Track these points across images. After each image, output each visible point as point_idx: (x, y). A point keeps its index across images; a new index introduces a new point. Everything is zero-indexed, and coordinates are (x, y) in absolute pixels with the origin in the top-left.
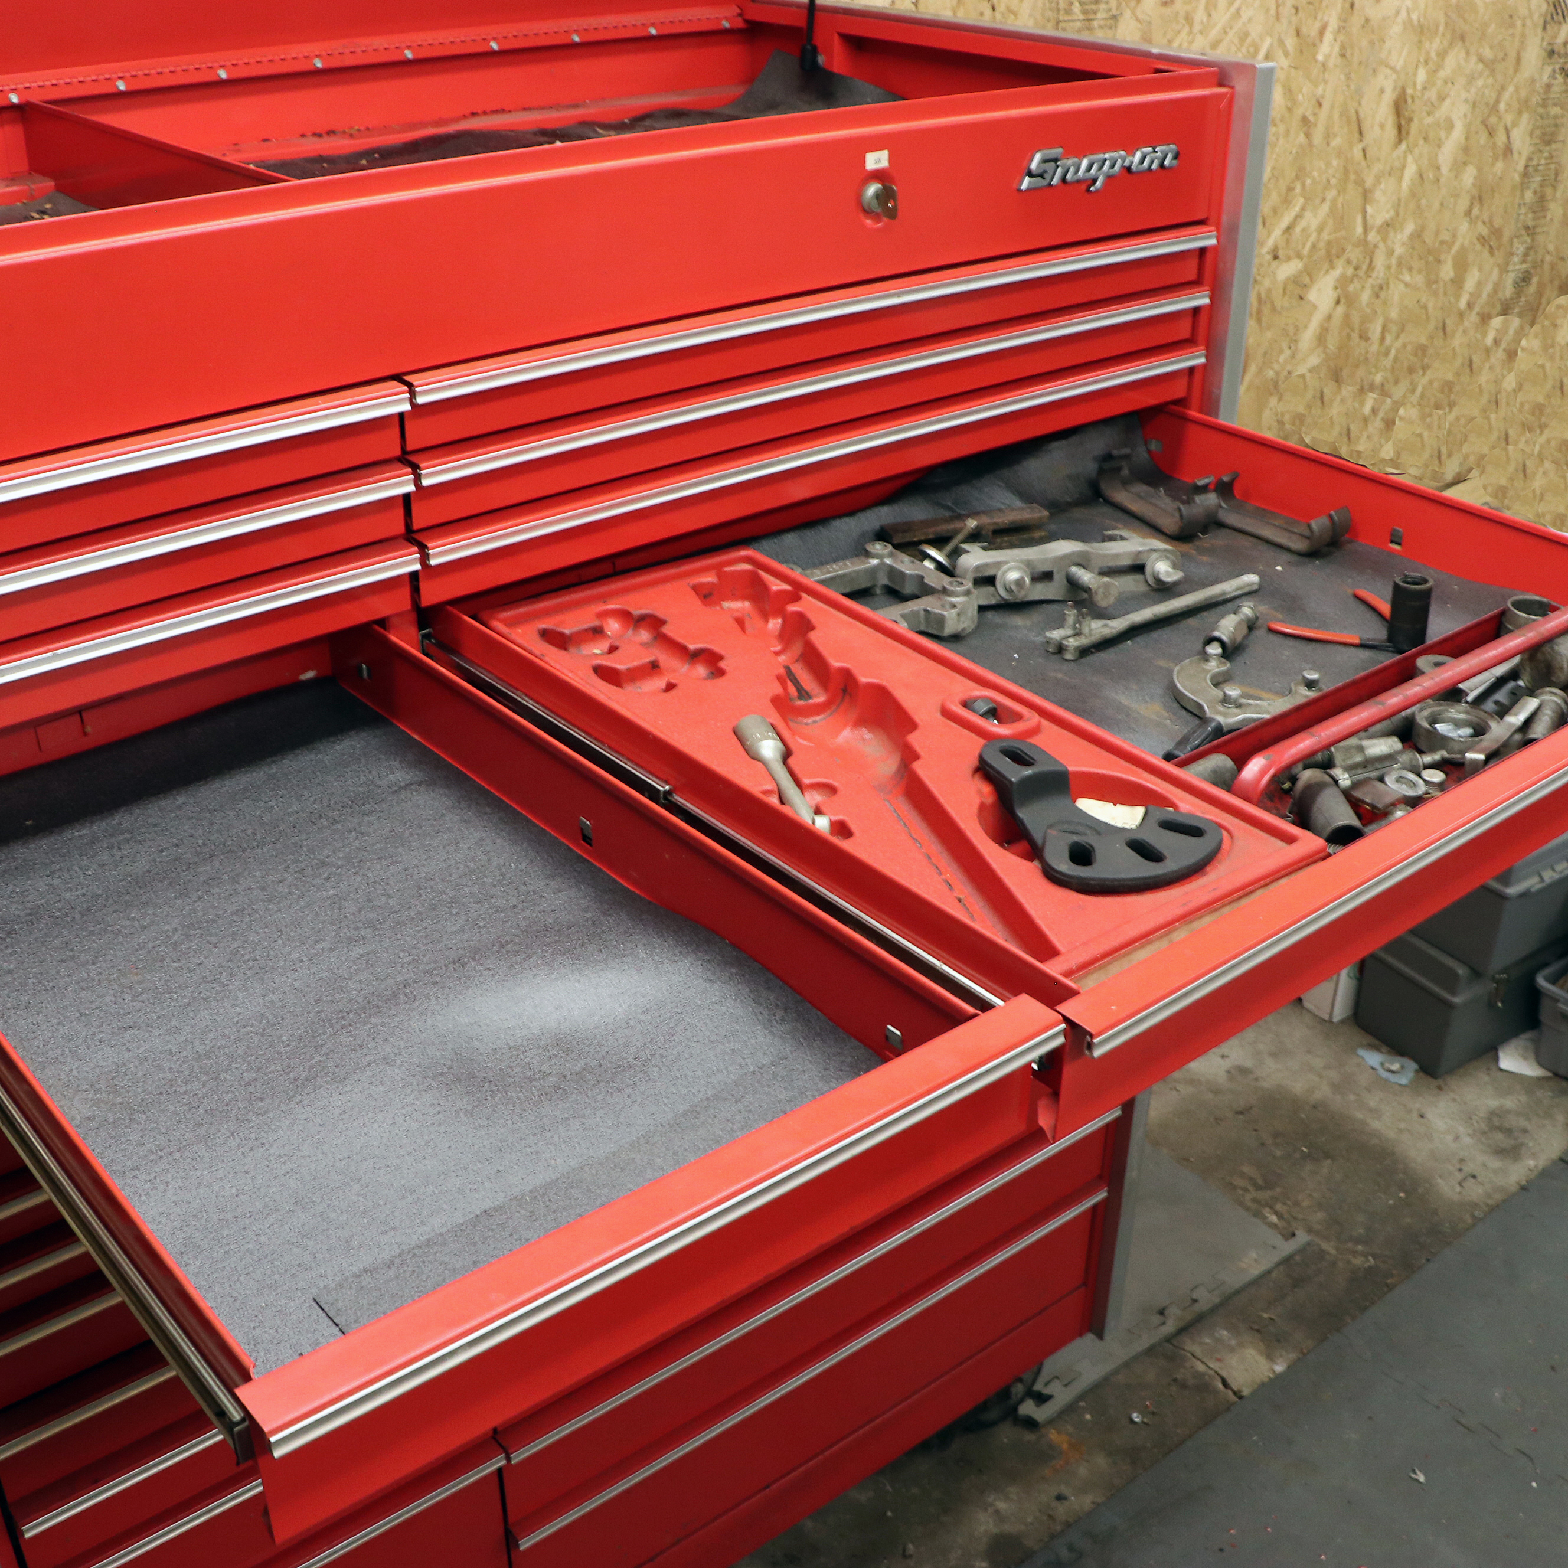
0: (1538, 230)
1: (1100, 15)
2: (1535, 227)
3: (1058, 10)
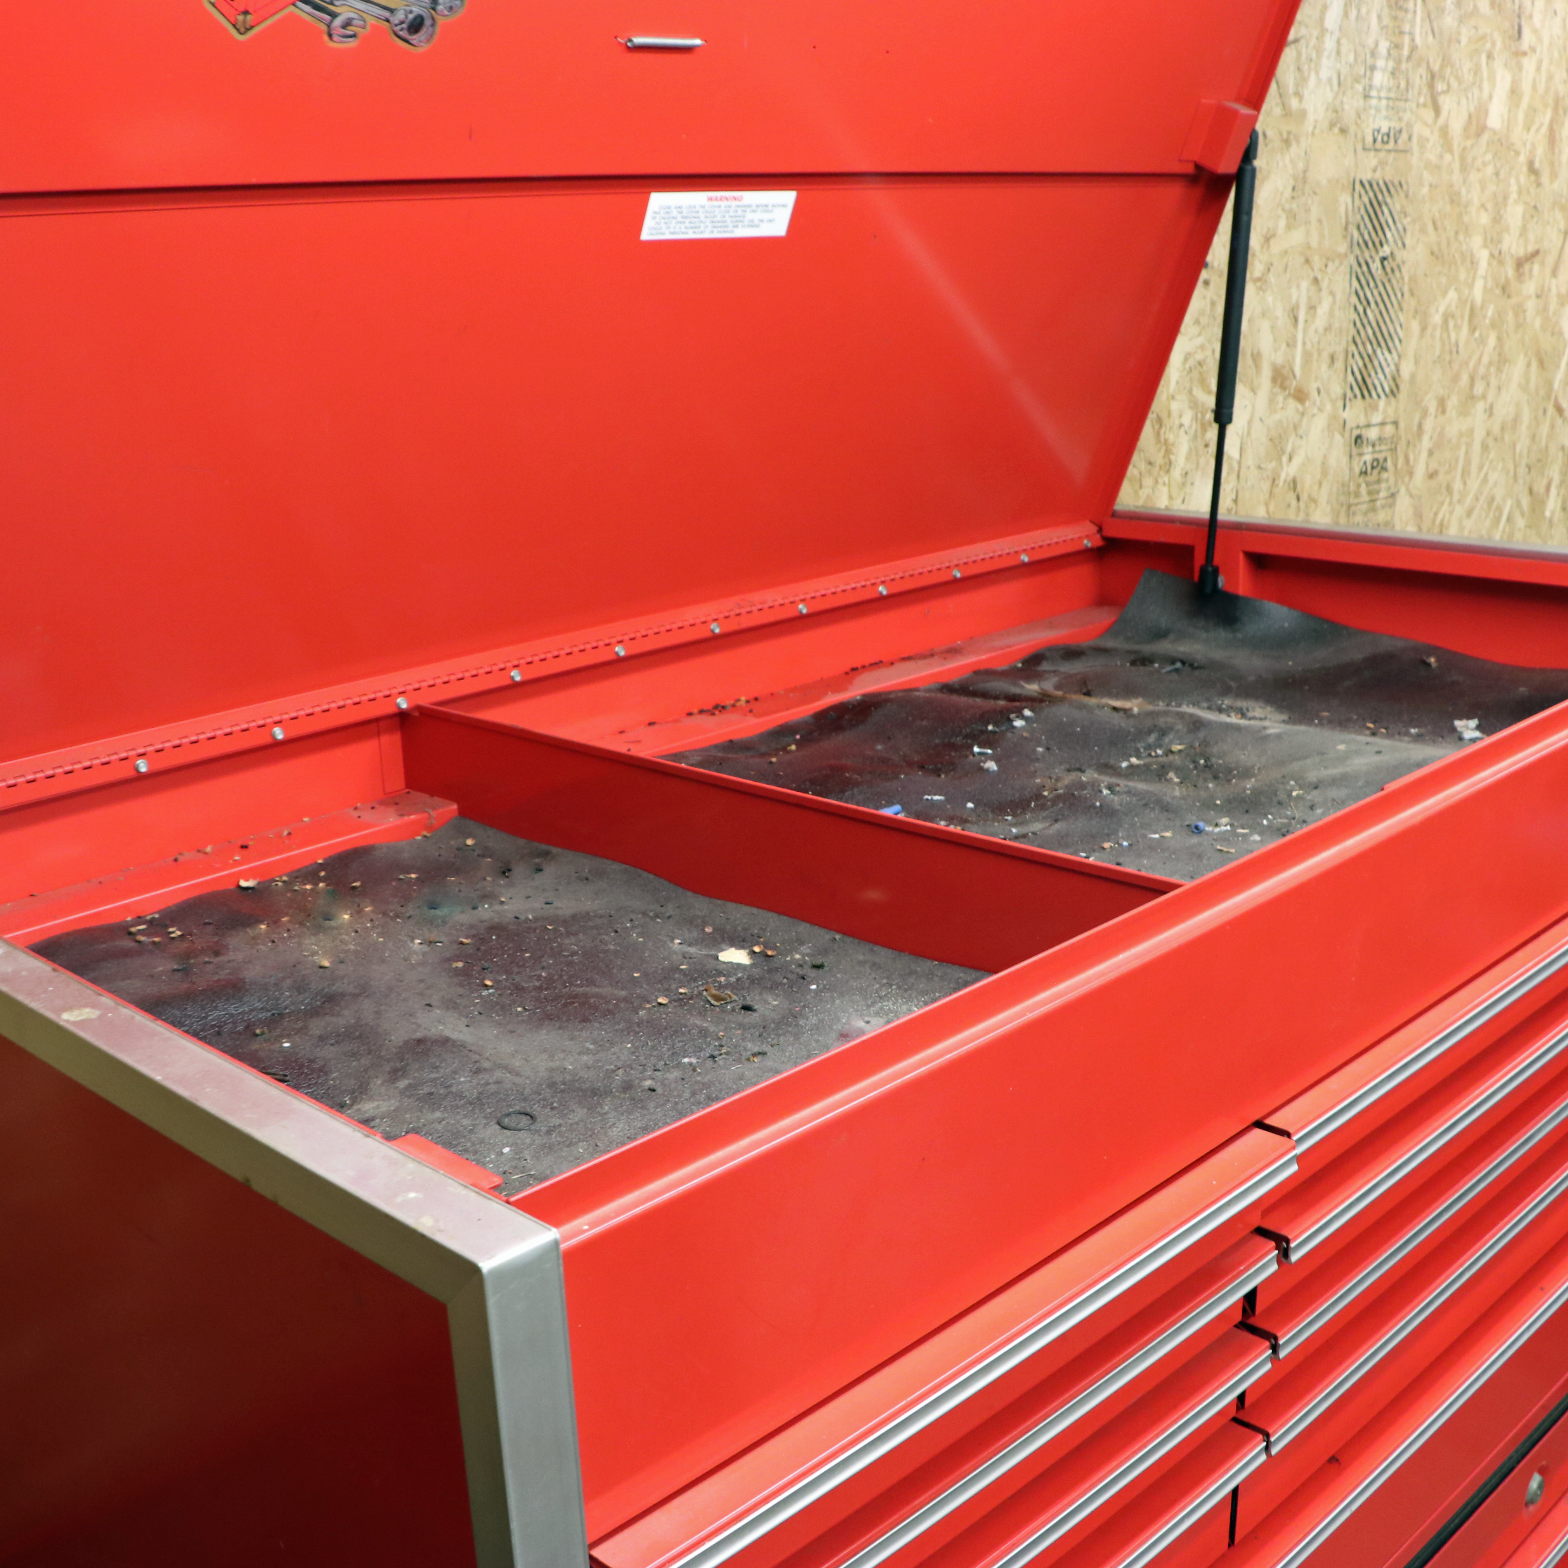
1: (1381, 495)
3: (1349, 493)
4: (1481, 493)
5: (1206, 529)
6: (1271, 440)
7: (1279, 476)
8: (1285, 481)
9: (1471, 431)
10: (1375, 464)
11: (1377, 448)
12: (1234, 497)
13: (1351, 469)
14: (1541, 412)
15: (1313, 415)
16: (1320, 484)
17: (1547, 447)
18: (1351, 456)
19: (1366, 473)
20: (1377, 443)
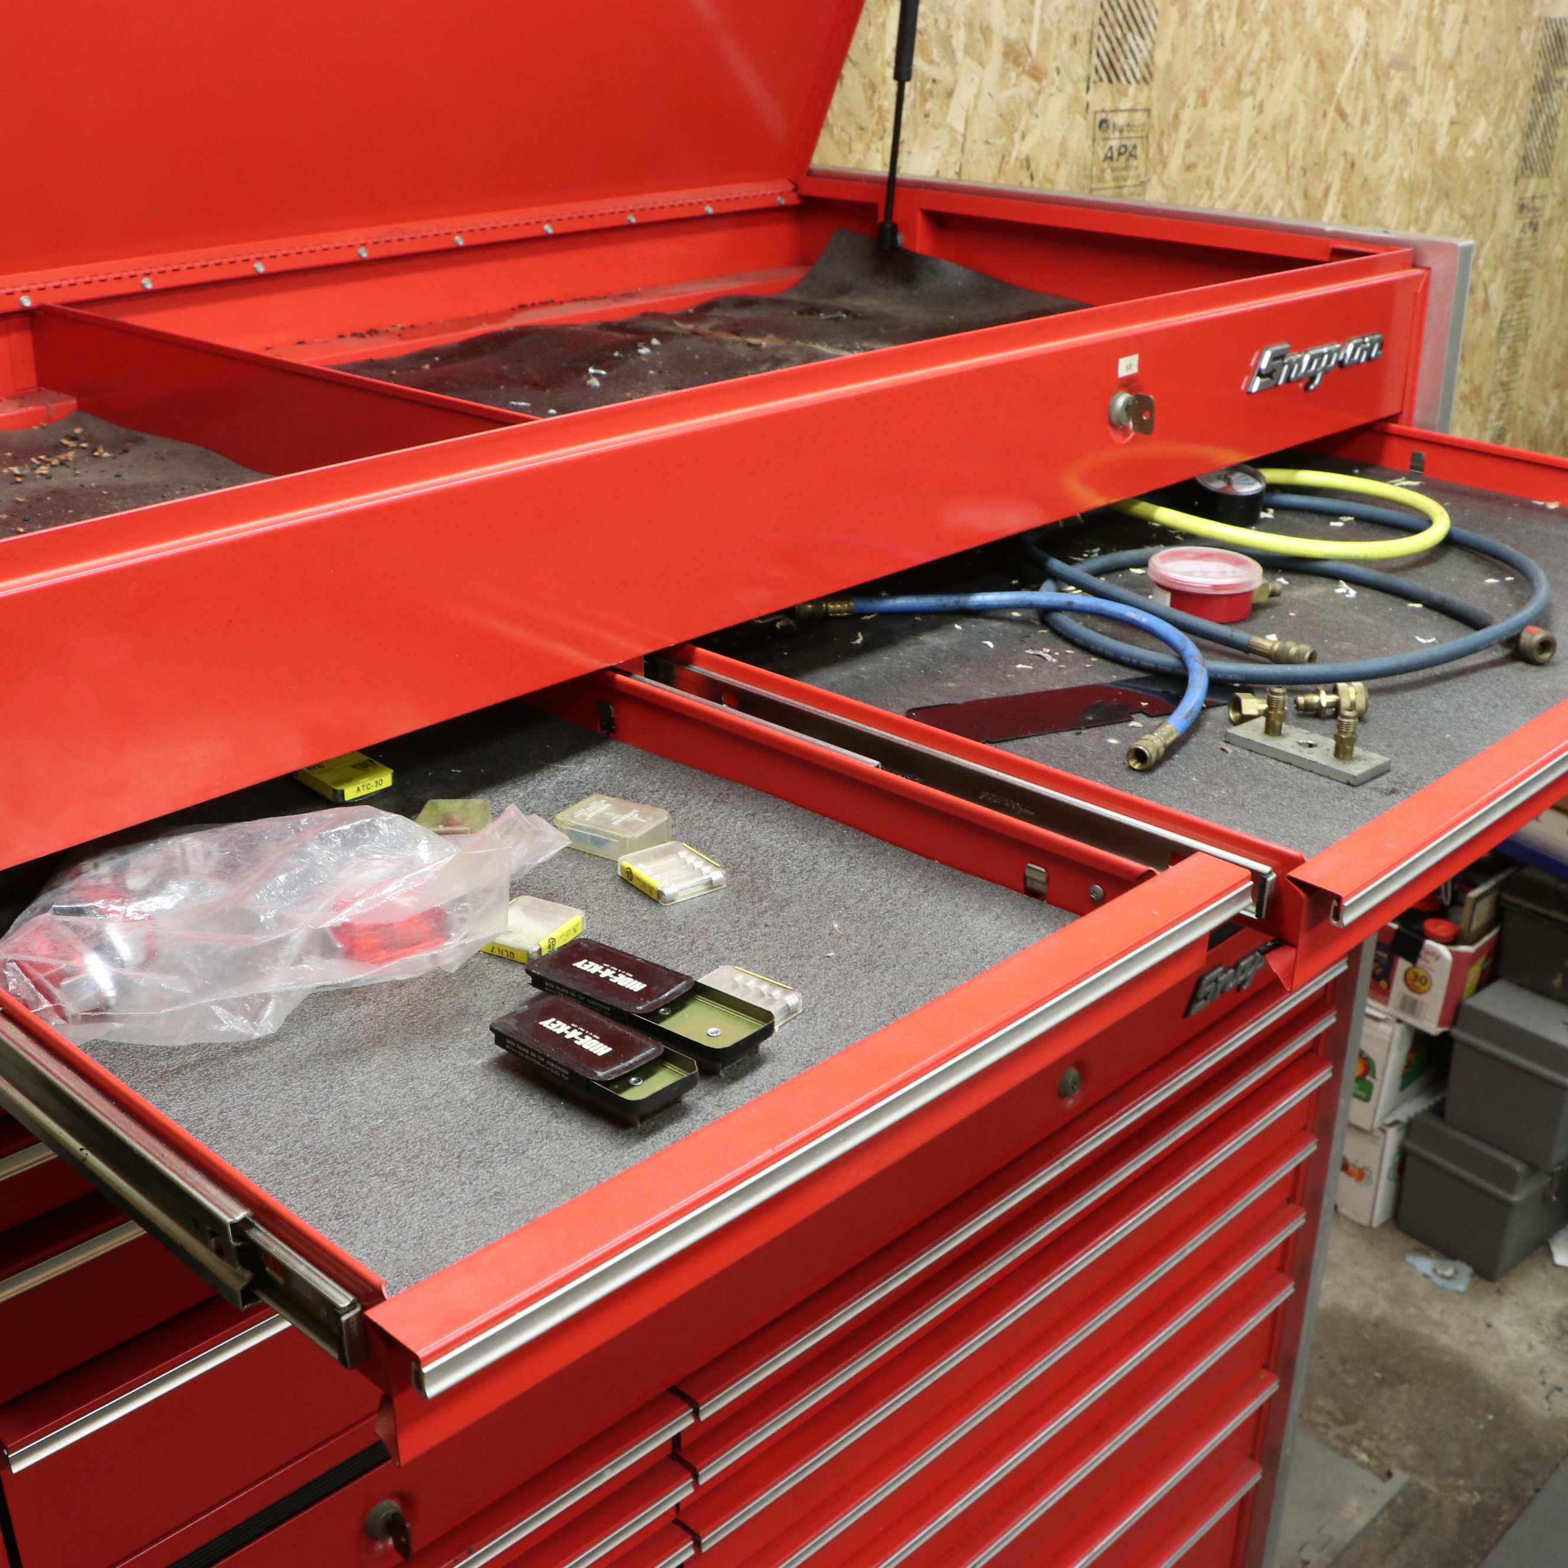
0: (1512, 385)
1: (1130, 182)
2: (1509, 382)
3: (1091, 178)
4: (1247, 191)
5: (885, 187)
6: (1001, 115)
7: (1010, 153)
8: (1017, 159)
9: (1236, 128)
10: (1123, 150)
11: (1125, 134)
12: (957, 170)
13: (1094, 153)
14: (1320, 114)
15: (1052, 95)
16: (1058, 165)
17: (1326, 152)
18: (1094, 140)
19: (1111, 158)
20: (1125, 129)
